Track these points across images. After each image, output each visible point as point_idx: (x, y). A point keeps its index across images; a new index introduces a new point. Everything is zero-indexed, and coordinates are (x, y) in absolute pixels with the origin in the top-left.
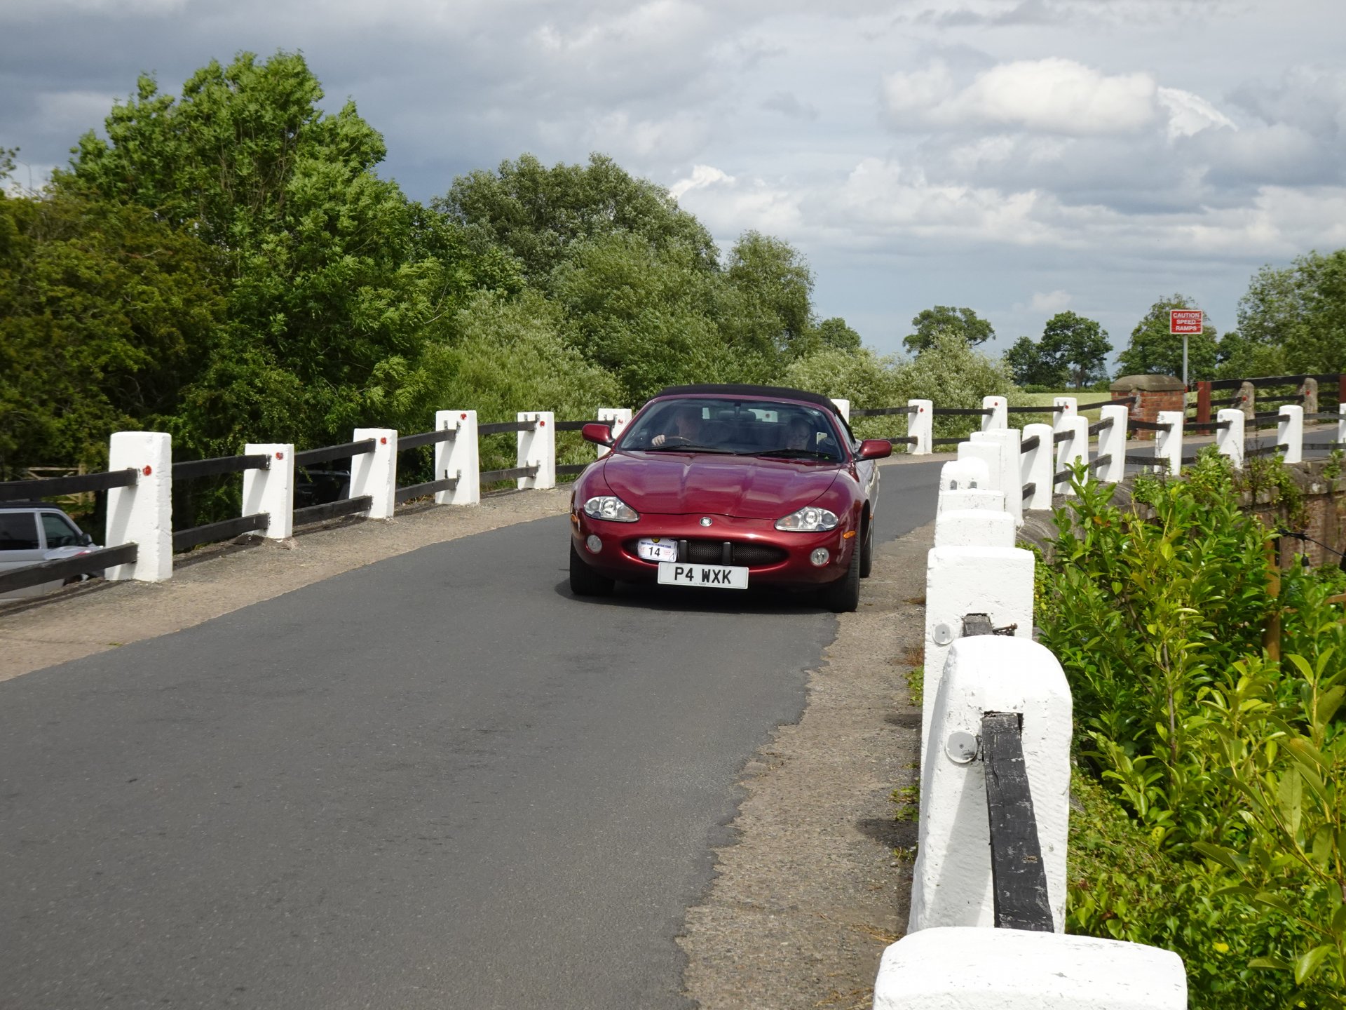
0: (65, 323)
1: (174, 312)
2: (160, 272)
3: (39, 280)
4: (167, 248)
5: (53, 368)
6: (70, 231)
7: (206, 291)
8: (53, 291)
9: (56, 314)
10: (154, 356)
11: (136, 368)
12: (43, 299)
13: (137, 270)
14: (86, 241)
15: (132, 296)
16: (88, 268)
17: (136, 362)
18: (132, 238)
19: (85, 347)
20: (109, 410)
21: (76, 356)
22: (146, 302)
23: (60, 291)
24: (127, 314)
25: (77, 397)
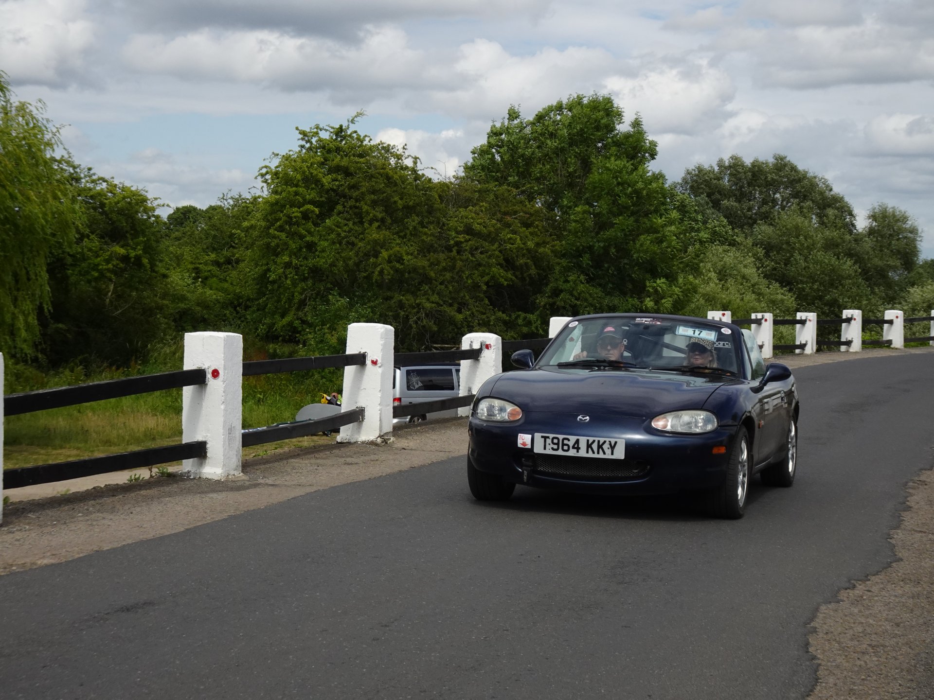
0: (464, 257)
1: (529, 250)
2: (521, 227)
3: (449, 231)
4: (526, 213)
5: (456, 284)
6: (467, 202)
7: (548, 239)
8: (458, 237)
9: (458, 252)
10: (516, 277)
11: (505, 283)
12: (452, 242)
13: (508, 225)
14: (477, 208)
15: (504, 240)
16: (478, 224)
17: (506, 280)
18: (506, 207)
19: (476, 272)
20: (490, 309)
21: (470, 276)
22: (512, 244)
23: (461, 238)
24: (500, 251)
25: (471, 301)
